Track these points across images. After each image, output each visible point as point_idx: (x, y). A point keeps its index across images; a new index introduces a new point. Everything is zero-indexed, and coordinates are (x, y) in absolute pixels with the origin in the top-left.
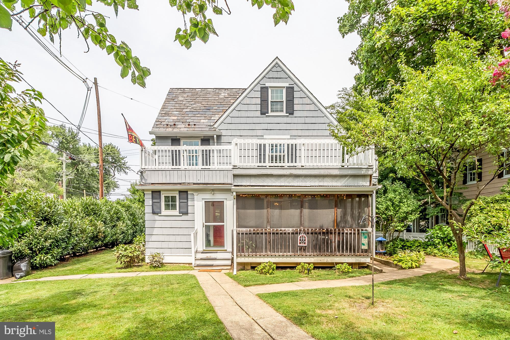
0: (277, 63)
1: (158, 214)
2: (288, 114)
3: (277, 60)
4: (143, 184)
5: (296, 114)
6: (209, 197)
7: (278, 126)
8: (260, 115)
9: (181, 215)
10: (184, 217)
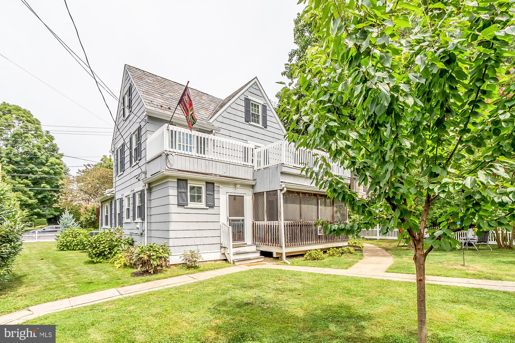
0: (256, 82)
1: (184, 206)
2: (263, 127)
3: (256, 79)
4: (168, 169)
5: (268, 128)
6: (232, 191)
7: (256, 135)
8: (244, 122)
9: (208, 208)
10: (210, 211)
